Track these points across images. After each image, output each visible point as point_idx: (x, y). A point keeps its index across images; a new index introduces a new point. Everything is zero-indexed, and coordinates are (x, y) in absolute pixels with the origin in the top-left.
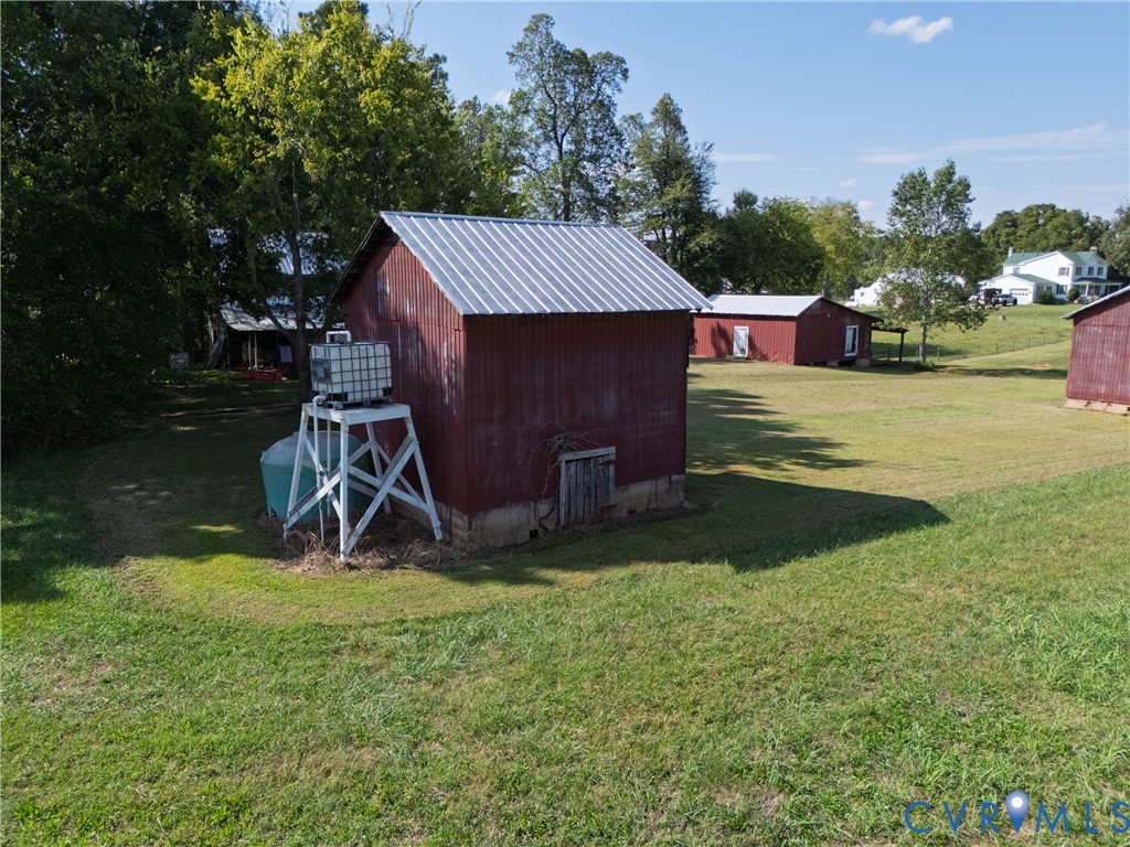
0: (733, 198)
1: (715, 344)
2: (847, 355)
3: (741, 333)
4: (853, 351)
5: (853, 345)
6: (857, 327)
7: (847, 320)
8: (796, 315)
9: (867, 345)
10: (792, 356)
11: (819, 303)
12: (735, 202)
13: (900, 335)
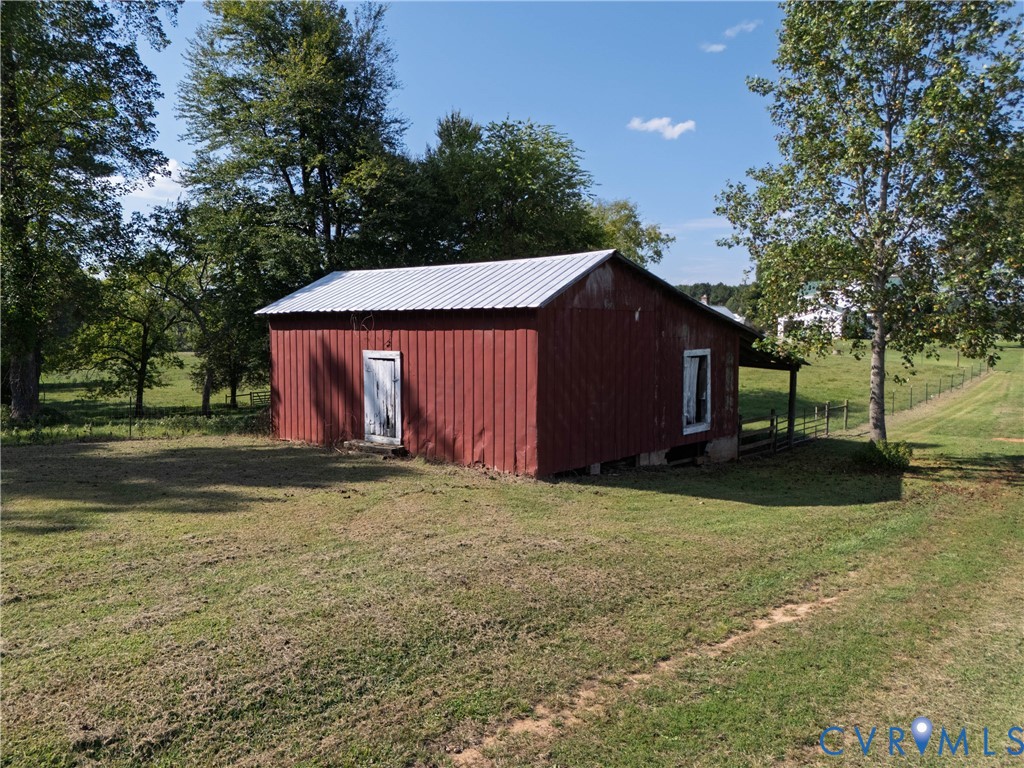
0: (436, 128)
1: (319, 405)
2: (688, 431)
3: (381, 368)
4: (699, 418)
5: (700, 404)
6: (707, 352)
7: (684, 331)
8: (535, 305)
9: (729, 401)
10: (529, 449)
11: (608, 275)
12: (440, 135)
13: (786, 375)
